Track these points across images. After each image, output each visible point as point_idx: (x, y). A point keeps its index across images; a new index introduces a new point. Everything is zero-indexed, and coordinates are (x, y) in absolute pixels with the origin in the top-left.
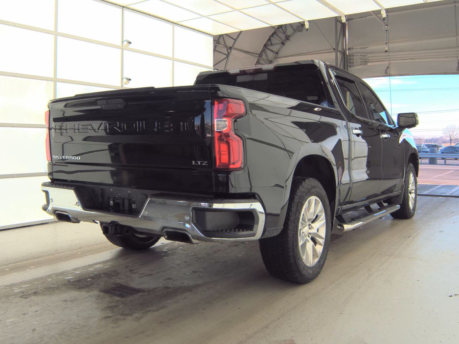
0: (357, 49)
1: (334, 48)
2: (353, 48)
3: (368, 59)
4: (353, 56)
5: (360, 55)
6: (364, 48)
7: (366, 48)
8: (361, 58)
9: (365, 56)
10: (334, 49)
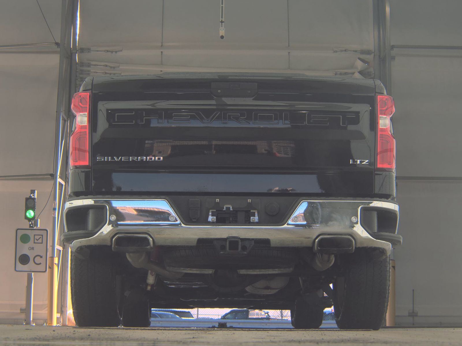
0: (98, 51)
1: (58, 41)
2: (89, 50)
3: (121, 74)
4: (89, 65)
5: (104, 65)
6: (112, 52)
7: (116, 52)
8: (107, 72)
9: (114, 67)
10: (57, 44)
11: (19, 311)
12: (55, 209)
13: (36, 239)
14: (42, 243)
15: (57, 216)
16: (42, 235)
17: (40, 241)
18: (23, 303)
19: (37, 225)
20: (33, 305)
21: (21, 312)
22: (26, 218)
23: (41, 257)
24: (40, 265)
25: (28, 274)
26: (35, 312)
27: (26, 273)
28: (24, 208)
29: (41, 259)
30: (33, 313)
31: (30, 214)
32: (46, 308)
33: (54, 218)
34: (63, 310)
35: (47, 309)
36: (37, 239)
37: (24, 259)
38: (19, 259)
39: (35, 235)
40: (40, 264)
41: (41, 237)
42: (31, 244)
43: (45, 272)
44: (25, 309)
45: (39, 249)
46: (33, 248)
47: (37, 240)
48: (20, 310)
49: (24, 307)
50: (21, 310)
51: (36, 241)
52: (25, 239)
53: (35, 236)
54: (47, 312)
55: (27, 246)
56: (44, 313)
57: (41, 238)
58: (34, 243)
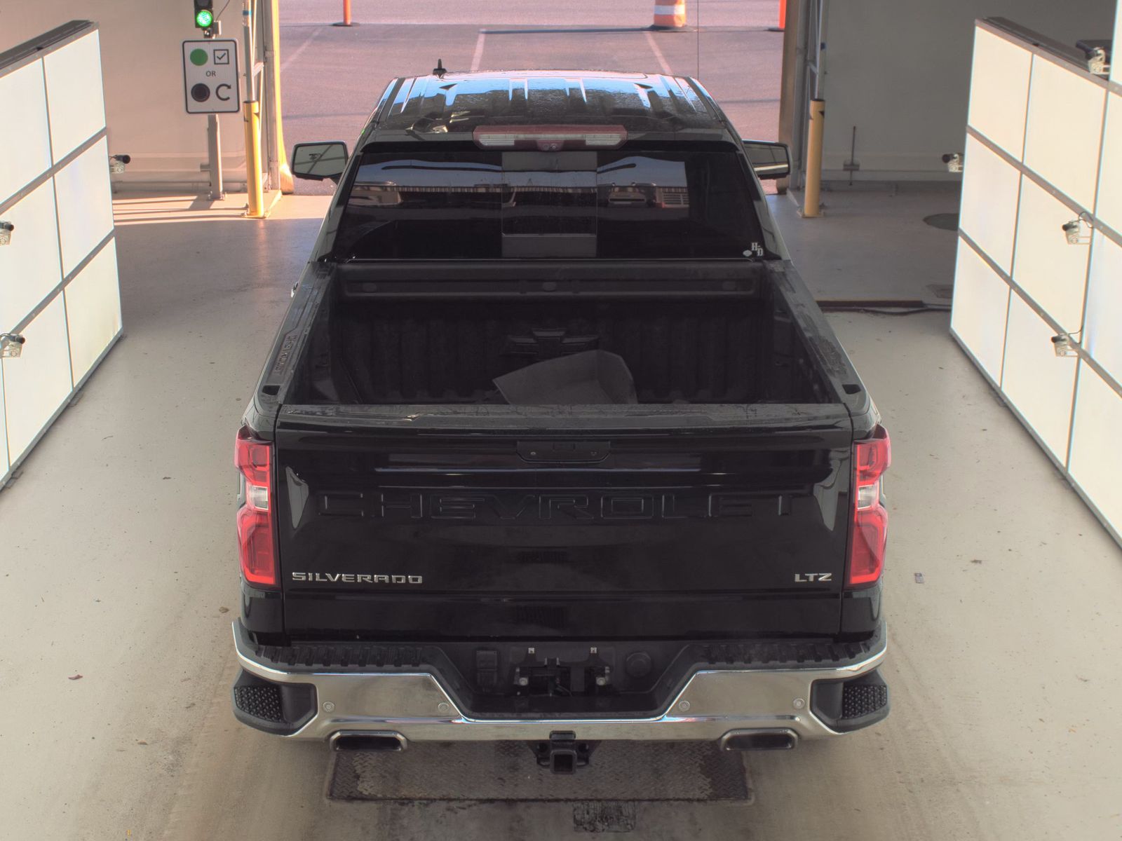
11: (199, 170)
12: (246, 13)
13: (218, 57)
14: (228, 63)
15: (250, 25)
16: (228, 50)
17: (225, 60)
18: (204, 156)
19: (217, 32)
20: (222, 158)
21: (202, 171)
22: (197, 25)
23: (229, 87)
24: (228, 101)
25: (209, 117)
26: (225, 170)
27: (206, 117)
28: (193, 9)
29: (229, 90)
30: (223, 172)
31: (204, 18)
32: (243, 163)
33: (246, 29)
34: (272, 166)
35: (245, 164)
36: (220, 56)
37: (200, 92)
38: (192, 92)
39: (214, 51)
40: (228, 98)
41: (225, 54)
42: (209, 65)
43: (237, 112)
44: (208, 166)
45: (225, 74)
46: (213, 73)
47: (220, 59)
48: (199, 167)
49: (206, 161)
50: (202, 166)
51: (218, 61)
52: (199, 57)
53: (216, 52)
54: (245, 169)
55: (203, 69)
56: (241, 171)
57: (226, 56)
58: (215, 63)
